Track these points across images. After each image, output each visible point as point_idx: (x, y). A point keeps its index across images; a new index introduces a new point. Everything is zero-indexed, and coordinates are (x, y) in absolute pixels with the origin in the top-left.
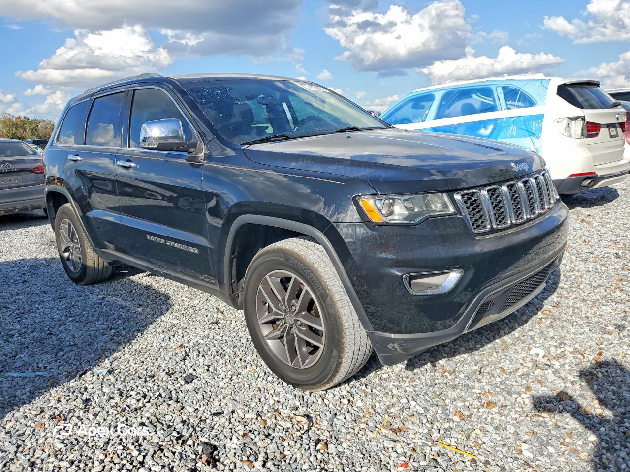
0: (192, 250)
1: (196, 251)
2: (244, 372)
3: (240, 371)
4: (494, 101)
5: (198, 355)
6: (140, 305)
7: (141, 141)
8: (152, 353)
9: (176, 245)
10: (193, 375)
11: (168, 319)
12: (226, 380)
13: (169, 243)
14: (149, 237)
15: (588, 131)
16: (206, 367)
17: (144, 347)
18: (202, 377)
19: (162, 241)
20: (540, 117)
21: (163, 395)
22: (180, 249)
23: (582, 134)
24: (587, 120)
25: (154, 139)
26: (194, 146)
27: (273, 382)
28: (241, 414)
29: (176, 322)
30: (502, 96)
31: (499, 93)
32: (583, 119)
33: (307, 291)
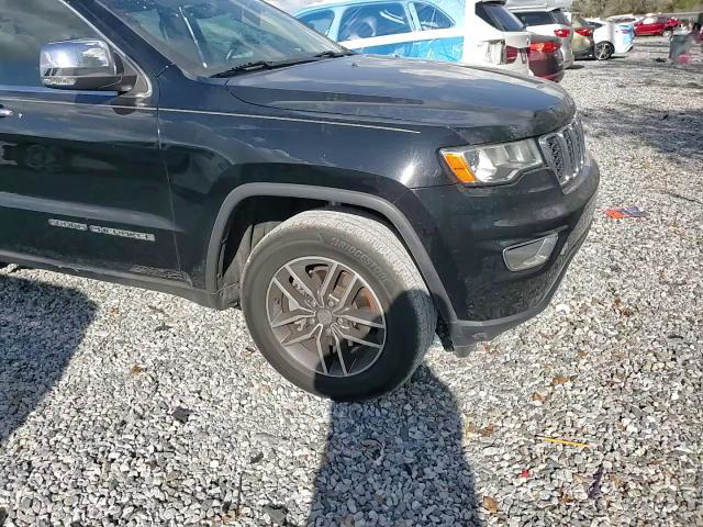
0: (142, 236)
1: (151, 238)
2: (252, 391)
3: (246, 391)
4: (405, 20)
5: (173, 380)
6: (31, 317)
7: (42, 75)
8: (96, 387)
9: (111, 231)
10: (184, 410)
11: (94, 333)
12: (235, 408)
13: (95, 229)
14: (53, 222)
15: (508, 56)
16: (197, 395)
17: (78, 380)
18: (197, 409)
19: (83, 227)
20: (459, 41)
21: (159, 447)
22: (118, 237)
23: (502, 60)
24: (507, 44)
25: (65, 72)
26: (132, 80)
27: (300, 399)
28: (289, 453)
29: (104, 335)
30: (415, 15)
31: (411, 11)
32: (503, 42)
33: (358, 280)
